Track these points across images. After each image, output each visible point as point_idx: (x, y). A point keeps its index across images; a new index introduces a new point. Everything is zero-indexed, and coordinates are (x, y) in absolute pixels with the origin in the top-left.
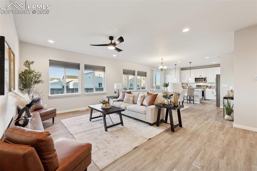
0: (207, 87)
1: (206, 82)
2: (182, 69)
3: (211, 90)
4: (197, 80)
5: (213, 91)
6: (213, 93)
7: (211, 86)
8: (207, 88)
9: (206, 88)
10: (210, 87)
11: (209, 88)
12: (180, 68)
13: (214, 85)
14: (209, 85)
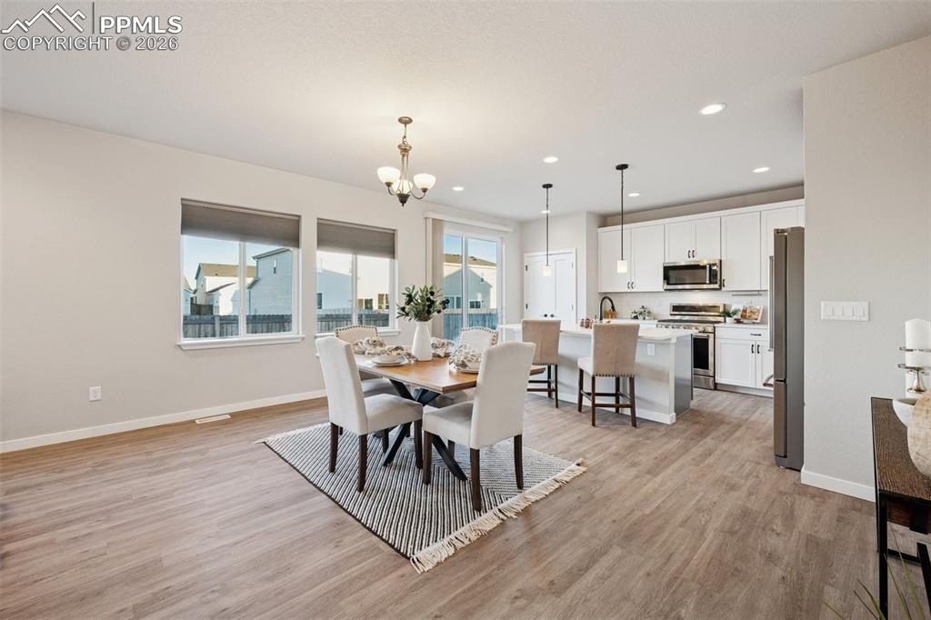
0: (727, 314)
1: (720, 289)
2: (605, 220)
3: (744, 331)
4: (674, 275)
5: (758, 340)
6: (756, 349)
7: (745, 311)
8: (728, 319)
9: (721, 319)
10: (743, 318)
11: (738, 321)
12: (589, 213)
13: (764, 303)
14: (737, 304)
